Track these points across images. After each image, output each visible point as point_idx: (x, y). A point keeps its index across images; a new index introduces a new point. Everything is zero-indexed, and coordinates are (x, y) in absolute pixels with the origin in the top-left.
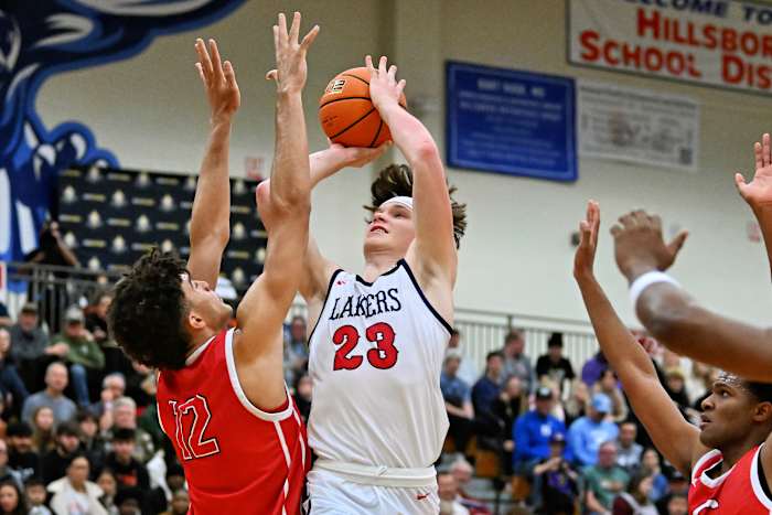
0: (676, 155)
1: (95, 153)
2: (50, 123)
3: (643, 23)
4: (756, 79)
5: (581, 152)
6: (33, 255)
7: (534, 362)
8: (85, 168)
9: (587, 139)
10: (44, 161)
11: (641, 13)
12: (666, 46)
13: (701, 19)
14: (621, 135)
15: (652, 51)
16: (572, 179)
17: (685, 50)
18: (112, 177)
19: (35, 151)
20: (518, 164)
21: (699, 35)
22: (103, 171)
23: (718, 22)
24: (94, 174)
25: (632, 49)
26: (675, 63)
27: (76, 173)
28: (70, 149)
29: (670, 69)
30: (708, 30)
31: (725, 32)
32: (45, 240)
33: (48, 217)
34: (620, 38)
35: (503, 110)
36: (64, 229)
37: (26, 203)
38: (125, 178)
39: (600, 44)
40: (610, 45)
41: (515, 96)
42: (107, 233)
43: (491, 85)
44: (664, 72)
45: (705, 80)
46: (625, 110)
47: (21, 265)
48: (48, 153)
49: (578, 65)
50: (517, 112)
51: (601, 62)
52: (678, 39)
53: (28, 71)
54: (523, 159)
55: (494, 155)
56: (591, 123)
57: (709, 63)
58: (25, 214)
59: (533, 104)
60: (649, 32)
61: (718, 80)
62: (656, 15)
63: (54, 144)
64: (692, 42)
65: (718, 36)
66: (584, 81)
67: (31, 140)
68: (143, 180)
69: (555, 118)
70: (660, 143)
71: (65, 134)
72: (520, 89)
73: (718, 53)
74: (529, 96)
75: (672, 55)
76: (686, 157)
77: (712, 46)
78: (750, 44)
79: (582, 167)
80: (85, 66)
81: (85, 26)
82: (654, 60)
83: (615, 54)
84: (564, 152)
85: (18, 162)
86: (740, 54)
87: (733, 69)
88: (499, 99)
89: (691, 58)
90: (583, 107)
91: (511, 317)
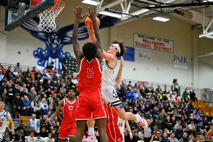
0: (148, 58)
1: (70, 56)
2: (64, 52)
3: (144, 41)
4: (159, 48)
5: (135, 58)
6: (61, 70)
8: (69, 58)
9: (136, 56)
10: (63, 57)
11: (143, 39)
12: (147, 44)
13: (151, 40)
14: (140, 55)
15: (145, 44)
17: (149, 44)
18: (72, 59)
19: (62, 56)
20: (127, 59)
21: (151, 42)
22: (71, 59)
23: (154, 41)
24: (70, 59)
25: (142, 44)
26: (148, 46)
27: (67, 59)
28: (67, 55)
29: (147, 47)
30: (152, 42)
31: (155, 42)
32: (63, 67)
33: (64, 64)
34: (141, 43)
36: (66, 66)
37: (61, 62)
38: (74, 59)
39: (138, 43)
40: (139, 43)
42: (71, 67)
44: (146, 47)
45: (152, 48)
46: (141, 52)
47: (60, 71)
48: (64, 56)
49: (135, 46)
51: (138, 46)
52: (148, 43)
53: (61, 45)
56: (136, 54)
57: (152, 46)
58: (60, 64)
59: (129, 51)
60: (144, 42)
61: (154, 48)
62: (145, 40)
63: (65, 54)
64: (150, 43)
65: (154, 43)
66: (136, 48)
67: (62, 54)
69: (132, 53)
70: (146, 57)
71: (66, 53)
73: (153, 45)
75: (147, 45)
76: (149, 58)
77: (153, 44)
78: (158, 44)
79: (135, 60)
80: (69, 44)
81: (69, 39)
82: (145, 46)
83: (140, 45)
84: (133, 58)
85: (60, 57)
86: (157, 45)
87: (156, 47)
89: (150, 45)
90: (136, 52)
91: (125, 79)
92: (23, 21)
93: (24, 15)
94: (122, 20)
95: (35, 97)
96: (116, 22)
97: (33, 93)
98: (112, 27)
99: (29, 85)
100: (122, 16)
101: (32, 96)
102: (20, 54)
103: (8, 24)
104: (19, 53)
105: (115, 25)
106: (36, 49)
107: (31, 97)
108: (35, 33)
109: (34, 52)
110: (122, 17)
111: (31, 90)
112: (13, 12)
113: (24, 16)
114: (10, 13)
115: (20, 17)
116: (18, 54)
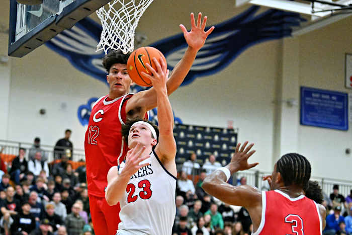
7: (329, 196)
10: (156, 121)
16: (347, 129)
18: (180, 127)
19: (153, 118)
20: (326, 124)
22: (177, 125)
24: (174, 126)
35: (322, 104)
38: (185, 128)
41: (325, 99)
43: (317, 95)
49: (349, 88)
50: (326, 105)
54: (327, 122)
55: (317, 121)
59: (333, 102)
66: (351, 94)
68: (191, 128)
69: (340, 107)
72: (328, 97)
74: (331, 99)
79: (350, 125)
84: (343, 120)
88: (320, 100)
91: (323, 179)
92: (55, 31)
93: (59, 13)
94: (313, 19)
95: (83, 228)
96: (297, 24)
97: (78, 216)
98: (285, 39)
99: (66, 194)
100: (313, 7)
101: (76, 225)
102: (44, 116)
103: (18, 38)
104: (42, 112)
105: (293, 34)
106: (85, 102)
107: (73, 227)
108: (81, 61)
109: (81, 108)
110: (313, 12)
111: (74, 210)
112: (29, 8)
113: (57, 15)
114: (21, 10)
115: (49, 20)
116: (39, 115)
